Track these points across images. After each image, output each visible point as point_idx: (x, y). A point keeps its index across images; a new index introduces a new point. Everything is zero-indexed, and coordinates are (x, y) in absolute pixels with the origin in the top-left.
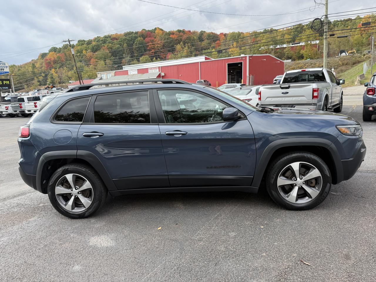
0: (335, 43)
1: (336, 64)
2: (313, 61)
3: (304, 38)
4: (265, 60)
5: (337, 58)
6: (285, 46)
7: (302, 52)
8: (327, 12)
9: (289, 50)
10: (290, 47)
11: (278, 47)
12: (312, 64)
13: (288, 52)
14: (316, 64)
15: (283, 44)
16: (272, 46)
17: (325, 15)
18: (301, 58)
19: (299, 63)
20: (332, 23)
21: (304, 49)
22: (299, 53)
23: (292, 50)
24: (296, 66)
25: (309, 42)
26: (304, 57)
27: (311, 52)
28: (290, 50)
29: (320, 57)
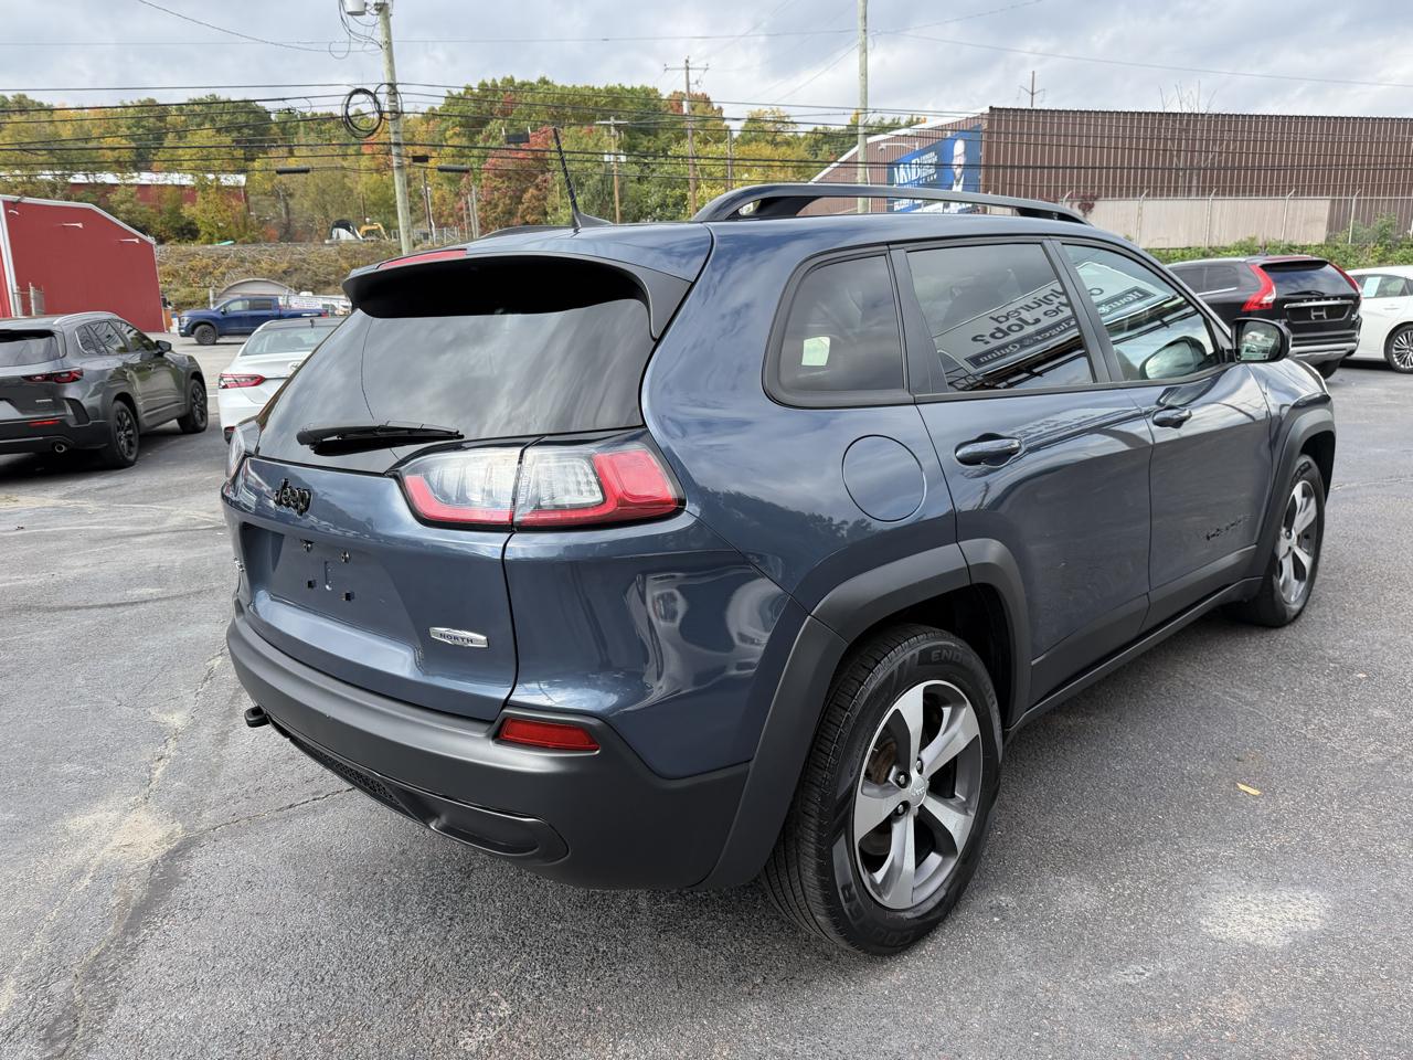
0: (306, 194)
1: (330, 266)
2: (248, 251)
3: (187, 157)
4: (80, 225)
5: (331, 245)
6: (109, 178)
7: (188, 211)
8: (392, 71)
9: (132, 196)
10: (132, 185)
11: (79, 178)
12: (243, 260)
13: (129, 205)
14: (259, 262)
15: (101, 170)
16: (47, 172)
17: (389, 84)
18: (189, 236)
19: (194, 255)
20: (273, 117)
21: (193, 202)
22: (175, 213)
23: (141, 199)
24: (182, 264)
25: (211, 176)
26: (198, 231)
27: (225, 215)
28: (134, 199)
29: (260, 237)
